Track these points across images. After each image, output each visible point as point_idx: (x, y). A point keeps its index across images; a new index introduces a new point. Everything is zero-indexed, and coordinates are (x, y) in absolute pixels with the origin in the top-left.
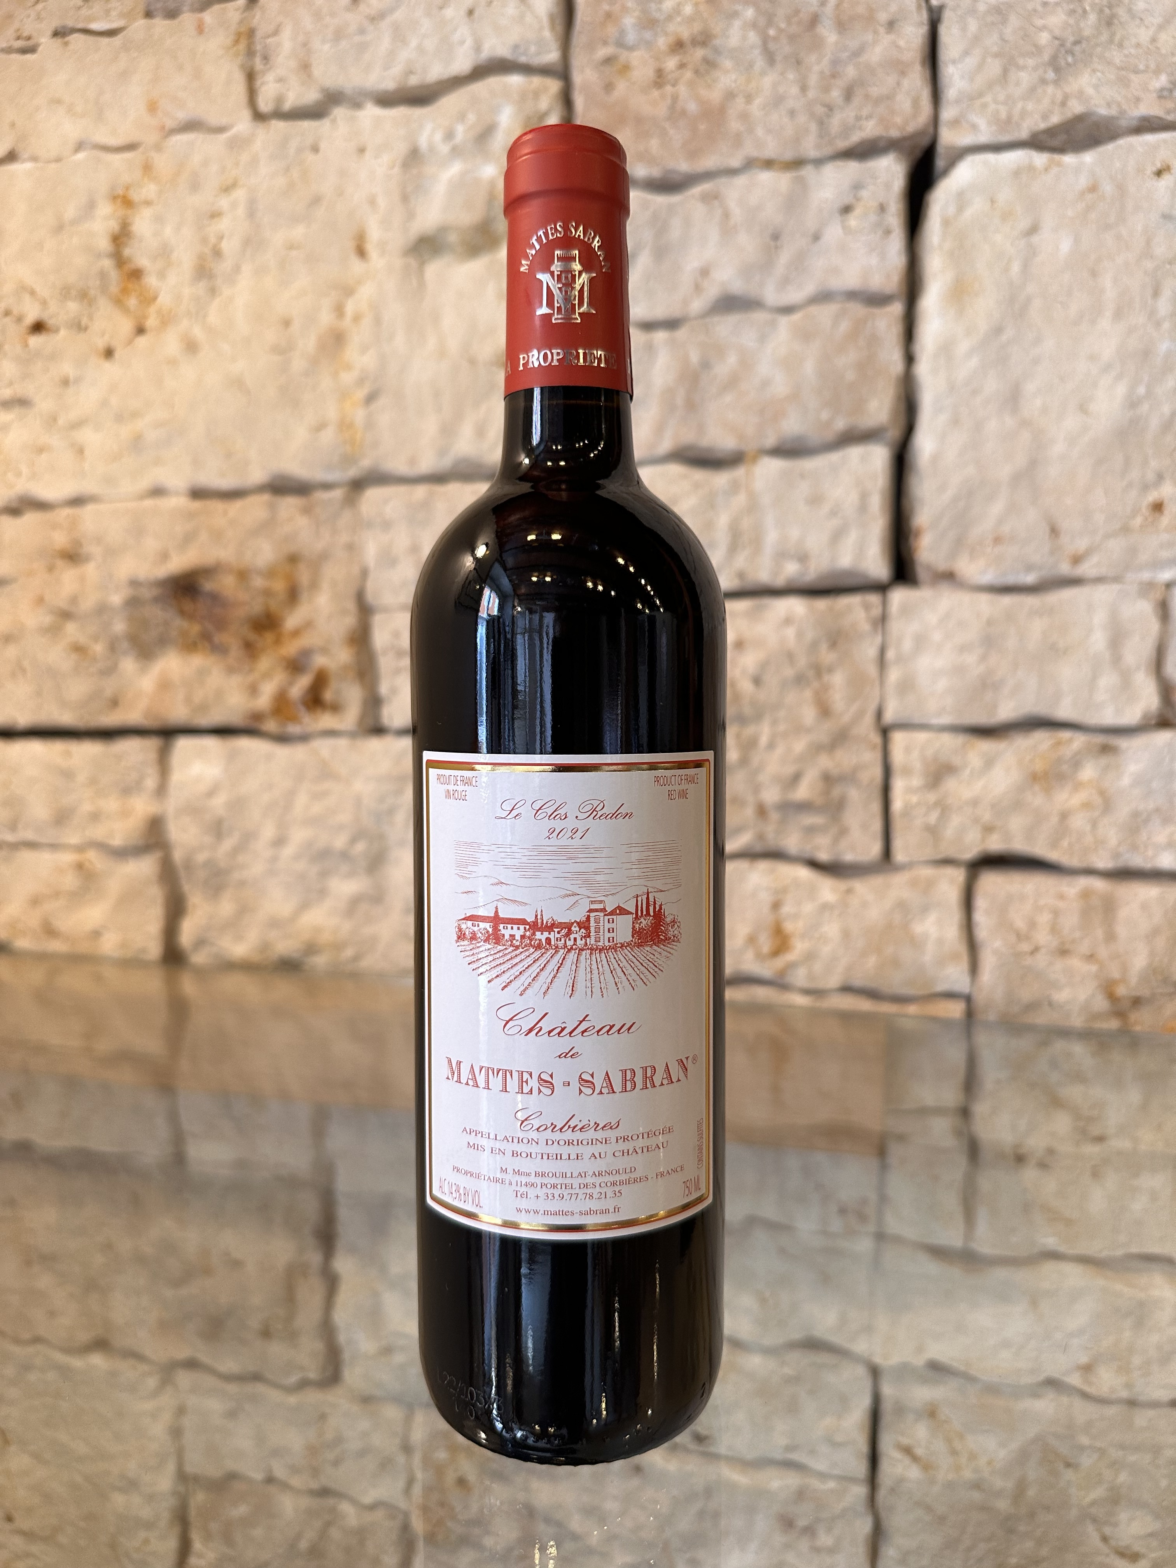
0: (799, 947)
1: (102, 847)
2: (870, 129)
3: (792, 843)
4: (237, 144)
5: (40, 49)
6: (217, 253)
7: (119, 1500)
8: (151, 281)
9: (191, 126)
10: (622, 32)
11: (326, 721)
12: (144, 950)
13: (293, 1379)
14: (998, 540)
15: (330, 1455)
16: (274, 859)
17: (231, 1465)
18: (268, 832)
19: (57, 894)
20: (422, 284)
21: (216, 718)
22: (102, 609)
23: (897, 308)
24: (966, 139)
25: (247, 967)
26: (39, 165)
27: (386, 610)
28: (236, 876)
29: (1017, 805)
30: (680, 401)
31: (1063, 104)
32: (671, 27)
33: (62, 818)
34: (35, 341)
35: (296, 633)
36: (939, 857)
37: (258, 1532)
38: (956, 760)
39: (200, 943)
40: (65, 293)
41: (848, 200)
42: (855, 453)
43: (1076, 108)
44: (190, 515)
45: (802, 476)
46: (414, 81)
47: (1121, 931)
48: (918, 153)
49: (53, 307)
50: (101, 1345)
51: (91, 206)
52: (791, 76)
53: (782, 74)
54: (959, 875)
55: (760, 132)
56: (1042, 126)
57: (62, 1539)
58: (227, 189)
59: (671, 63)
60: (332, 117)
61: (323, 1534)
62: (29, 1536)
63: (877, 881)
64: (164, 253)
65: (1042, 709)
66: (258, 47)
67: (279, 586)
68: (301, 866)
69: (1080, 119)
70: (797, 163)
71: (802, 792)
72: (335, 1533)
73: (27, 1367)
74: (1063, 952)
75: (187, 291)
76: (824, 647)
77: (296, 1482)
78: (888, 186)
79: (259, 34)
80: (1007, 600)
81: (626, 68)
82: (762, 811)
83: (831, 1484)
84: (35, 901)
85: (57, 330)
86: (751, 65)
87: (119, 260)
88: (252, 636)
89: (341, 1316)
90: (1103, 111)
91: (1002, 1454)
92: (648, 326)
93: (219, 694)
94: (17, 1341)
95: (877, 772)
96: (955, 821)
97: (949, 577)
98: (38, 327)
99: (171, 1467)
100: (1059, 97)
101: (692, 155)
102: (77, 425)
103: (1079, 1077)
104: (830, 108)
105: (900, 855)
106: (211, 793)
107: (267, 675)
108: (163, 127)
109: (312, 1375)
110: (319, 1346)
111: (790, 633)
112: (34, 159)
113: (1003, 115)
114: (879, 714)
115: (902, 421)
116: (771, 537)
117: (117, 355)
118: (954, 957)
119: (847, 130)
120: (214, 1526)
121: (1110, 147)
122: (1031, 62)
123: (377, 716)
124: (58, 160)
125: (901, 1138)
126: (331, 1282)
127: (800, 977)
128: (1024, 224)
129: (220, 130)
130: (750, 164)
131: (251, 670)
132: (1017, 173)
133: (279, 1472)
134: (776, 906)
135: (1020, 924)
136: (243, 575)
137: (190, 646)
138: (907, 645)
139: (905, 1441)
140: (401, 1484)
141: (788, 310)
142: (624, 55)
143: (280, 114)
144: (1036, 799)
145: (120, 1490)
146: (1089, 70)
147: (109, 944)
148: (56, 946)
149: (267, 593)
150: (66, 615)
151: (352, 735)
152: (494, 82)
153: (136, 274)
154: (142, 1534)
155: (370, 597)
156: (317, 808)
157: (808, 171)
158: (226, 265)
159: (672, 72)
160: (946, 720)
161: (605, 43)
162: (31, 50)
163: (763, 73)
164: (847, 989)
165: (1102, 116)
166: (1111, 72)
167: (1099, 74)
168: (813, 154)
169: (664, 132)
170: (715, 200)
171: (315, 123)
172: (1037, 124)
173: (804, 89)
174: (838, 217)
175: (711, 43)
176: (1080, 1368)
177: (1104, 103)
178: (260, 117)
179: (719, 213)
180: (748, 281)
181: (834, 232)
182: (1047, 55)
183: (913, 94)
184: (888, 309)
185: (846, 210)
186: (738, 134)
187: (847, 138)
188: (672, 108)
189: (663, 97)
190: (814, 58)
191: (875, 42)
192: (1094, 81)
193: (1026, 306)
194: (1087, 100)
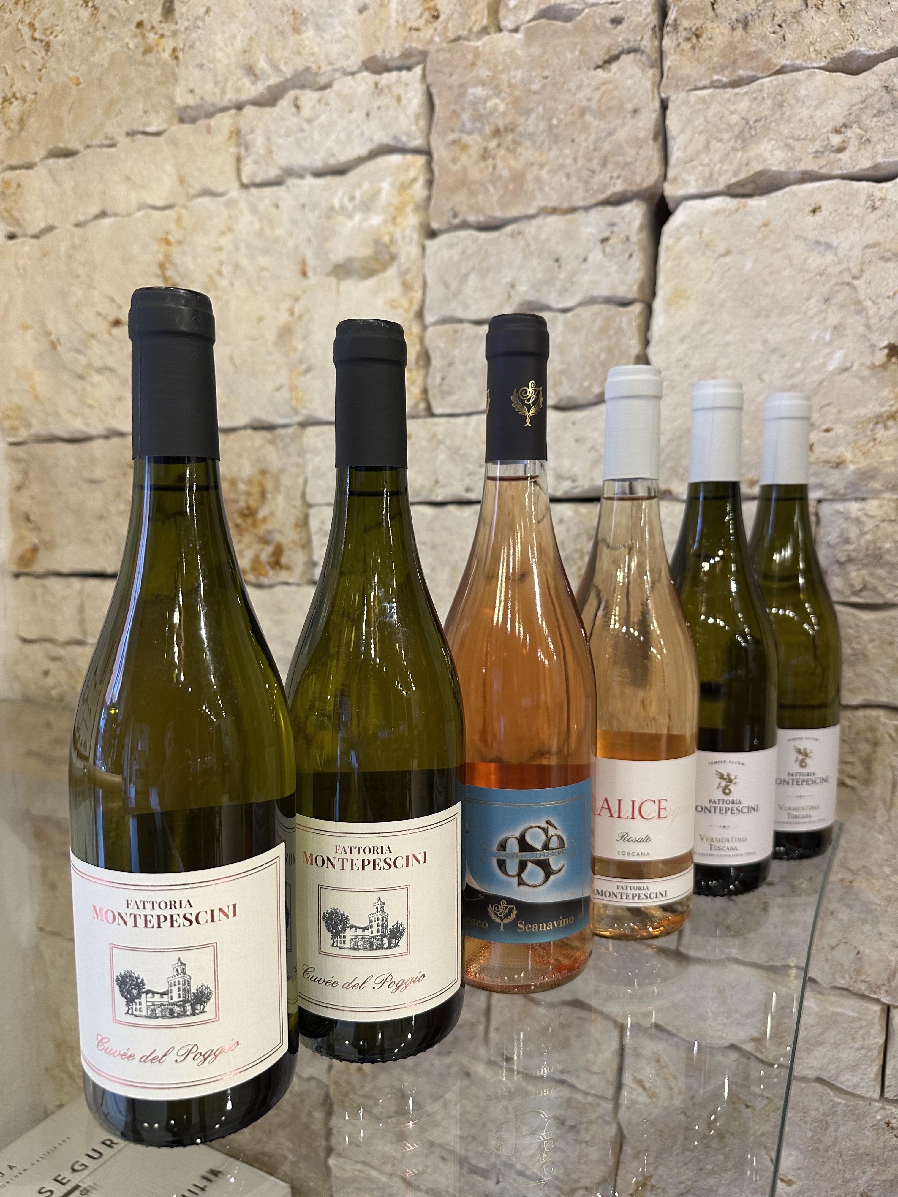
2: (619, 187)
4: (231, 205)
5: (119, 145)
6: (219, 275)
9: (206, 192)
10: (463, 124)
11: (284, 575)
20: (339, 292)
23: (637, 308)
24: (681, 192)
26: (119, 219)
27: (318, 505)
31: (747, 164)
32: (492, 120)
34: (116, 331)
35: (264, 520)
41: (606, 234)
43: (756, 167)
46: (332, 161)
48: (653, 199)
49: (125, 309)
52: (567, 151)
53: (561, 149)
55: (547, 189)
56: (733, 180)
58: (224, 233)
59: (493, 144)
60: (286, 184)
66: (243, 141)
67: (255, 490)
69: (761, 174)
70: (573, 210)
78: (631, 224)
79: (243, 132)
81: (466, 147)
83: (590, 1100)
86: (542, 143)
87: (163, 279)
90: (775, 168)
91: (701, 1093)
97: (668, 494)
98: (117, 323)
100: (744, 161)
101: (504, 206)
104: (593, 172)
107: (247, 546)
108: (188, 194)
111: (563, 528)
112: (116, 215)
113: (707, 174)
116: (554, 464)
119: (604, 186)
121: (780, 193)
122: (726, 136)
123: (312, 574)
124: (129, 215)
128: (721, 249)
129: (221, 195)
130: (541, 212)
132: (716, 213)
139: (639, 1076)
141: (565, 311)
142: (465, 138)
143: (254, 185)
146: (766, 139)
149: (248, 494)
151: (298, 585)
152: (381, 161)
155: (308, 497)
157: (578, 215)
158: (224, 282)
159: (493, 149)
161: (453, 130)
162: (115, 146)
163: (550, 149)
165: (775, 171)
166: (781, 140)
167: (773, 142)
168: (581, 204)
169: (487, 191)
170: (520, 236)
171: (275, 189)
172: (730, 179)
173: (575, 160)
174: (599, 245)
175: (517, 130)
176: (753, 1040)
177: (776, 162)
178: (244, 186)
179: (522, 243)
180: (539, 291)
181: (596, 256)
182: (737, 130)
183: (647, 161)
184: (630, 308)
185: (604, 240)
186: (533, 192)
187: (604, 191)
188: (493, 174)
189: (487, 167)
190: (583, 137)
191: (624, 124)
192: (769, 147)
193: (721, 306)
194: (764, 161)
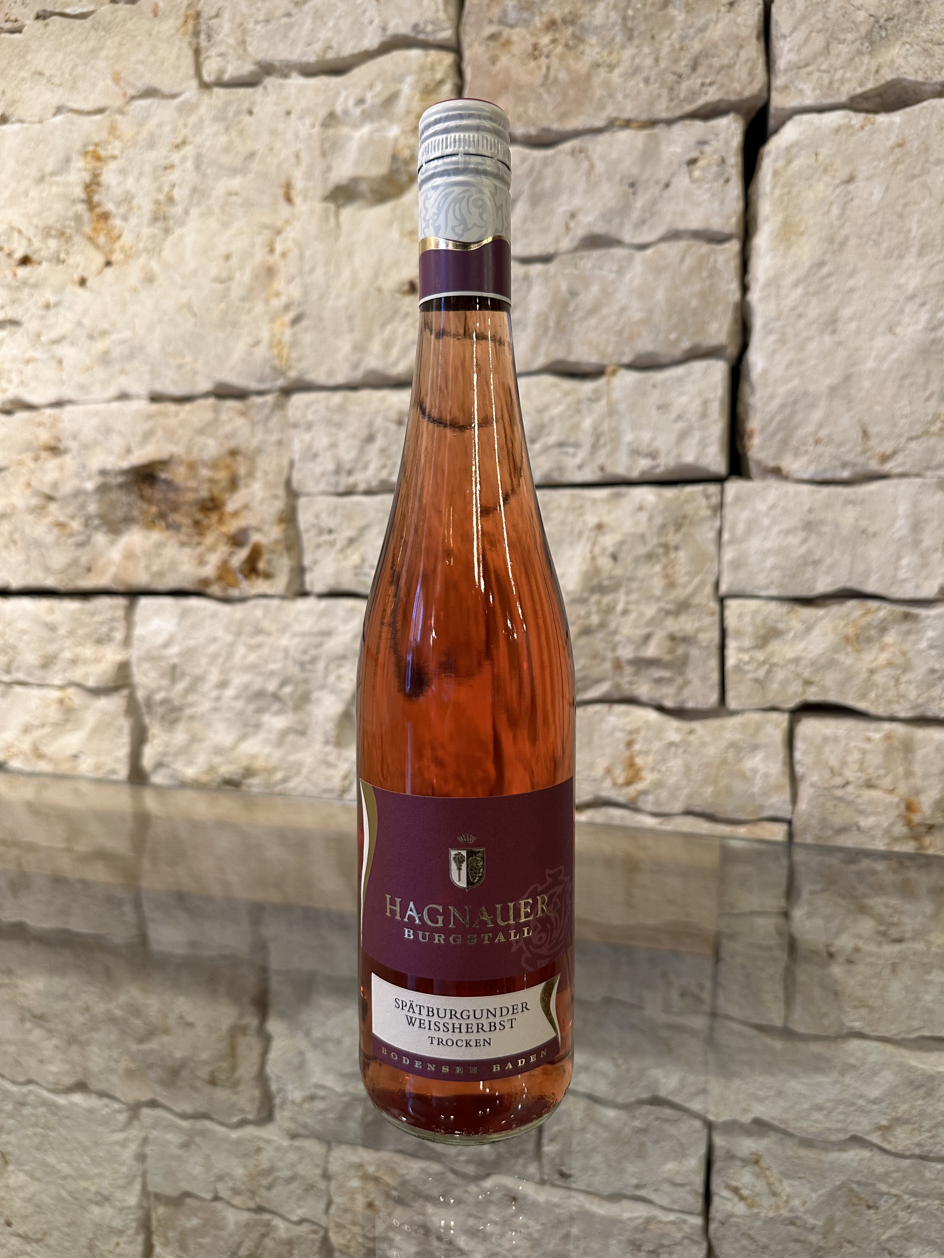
0: (648, 778)
1: (79, 686)
2: (712, 95)
3: (643, 690)
4: (186, 109)
5: (25, 30)
6: (171, 200)
7: (96, 1211)
8: (117, 222)
9: (150, 93)
10: (505, 13)
11: (261, 586)
12: (113, 771)
13: (235, 1119)
14: (817, 442)
15: (265, 1182)
16: (218, 699)
17: (185, 1186)
18: (214, 677)
19: (43, 725)
20: (338, 224)
21: (171, 583)
22: (78, 493)
23: (734, 246)
24: (793, 102)
25: (196, 786)
26: (25, 125)
27: (309, 495)
28: (188, 712)
29: (831, 664)
30: (552, 323)
31: (877, 72)
32: (546, 9)
33: (47, 663)
34: (23, 272)
35: (235, 514)
36: (767, 705)
37: (207, 1240)
38: (781, 626)
39: (159, 765)
40: (47, 233)
41: (694, 154)
42: (698, 366)
43: (888, 75)
44: (150, 417)
45: (654, 386)
46: (330, 55)
47: (918, 768)
48: (753, 114)
49: (37, 244)
50: (81, 1087)
51: (68, 160)
52: (646, 50)
53: (638, 47)
54: (783, 719)
55: (620, 96)
56: (859, 91)
57: (51, 1241)
58: (177, 147)
59: (545, 40)
60: (263, 85)
61: (259, 1244)
62: (26, 1238)
63: (713, 723)
64: (128, 199)
65: (854, 584)
66: (203, 27)
67: (222, 475)
68: (239, 705)
69: (892, 84)
70: (652, 123)
71: (651, 651)
72: (269, 1243)
73: (23, 1104)
74: (870, 785)
75: (146, 231)
76: (671, 529)
77: (237, 1201)
78: (727, 142)
79: (205, 15)
80: (826, 491)
81: (508, 43)
82: (618, 665)
83: (672, 1217)
84: (26, 730)
85: (40, 263)
86: (613, 39)
87: (90, 204)
88: (199, 516)
89: (271, 1069)
90: (911, 78)
91: (814, 1196)
92: (526, 261)
93: (173, 565)
94: (15, 1083)
95: (714, 635)
96: (780, 675)
97: (777, 473)
98: (25, 261)
99: (137, 1187)
100: (874, 68)
101: (563, 116)
102: (57, 341)
103: (880, 889)
104: (680, 76)
105: (732, 703)
106: (166, 645)
107: (212, 549)
108: (125, 95)
109: (250, 1117)
110: (257, 1093)
111: (643, 517)
112: (21, 121)
113: (826, 82)
114: (717, 585)
115: (738, 340)
116: (628, 437)
117: (89, 283)
118: (777, 788)
119: (693, 95)
120: (171, 1234)
121: (917, 108)
122: (850, 37)
123: (302, 583)
124: (41, 122)
125: (732, 937)
126: (266, 1039)
127: (648, 802)
128: (843, 174)
129: (173, 96)
130: (611, 125)
131: (199, 544)
132: (837, 130)
133: (224, 1193)
134: (629, 744)
135: (834, 762)
136: (192, 466)
137: (150, 525)
138: (741, 528)
139: (734, 1183)
140: (322, 1206)
141: (642, 247)
142: (506, 32)
143: (221, 84)
144: (846, 659)
145: (97, 1203)
146: (899, 43)
147: (85, 766)
148: (43, 766)
149: (212, 481)
150: (50, 498)
151: (283, 597)
152: (397, 55)
153: (105, 216)
154: (115, 1239)
155: (295, 484)
156: (252, 658)
157: (659, 130)
158: (177, 210)
159: (547, 45)
160: (773, 592)
161: (491, 21)
162: (19, 31)
163: (623, 47)
164: (688, 813)
165: (910, 81)
166: (917, 45)
167: (908, 46)
168: (664, 115)
169: (539, 97)
170: (583, 155)
171: (249, 91)
172: (854, 89)
173: (657, 60)
174: (685, 169)
175: (579, 22)
176: (880, 1128)
177: (912, 71)
178: (205, 86)
179: (585, 165)
180: (609, 222)
181: (682, 181)
182: (863, 30)
183: (750, 64)
184: (727, 245)
185: (692, 162)
186: (600, 99)
187: (692, 101)
188: (546, 77)
189: (539, 67)
190: (666, 34)
191: (718, 20)
192: (903, 52)
193: (843, 244)
194: (898, 69)
